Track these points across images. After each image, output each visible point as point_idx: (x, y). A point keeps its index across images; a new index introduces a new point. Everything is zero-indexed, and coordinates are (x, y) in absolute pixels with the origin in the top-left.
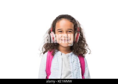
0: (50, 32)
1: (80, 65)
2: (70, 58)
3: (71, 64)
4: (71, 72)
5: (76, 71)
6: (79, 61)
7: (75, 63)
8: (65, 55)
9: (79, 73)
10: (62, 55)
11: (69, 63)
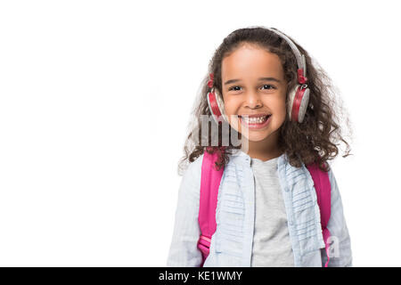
0: (207, 90)
1: (315, 197)
2: (280, 173)
3: (285, 195)
4: (286, 222)
5: (303, 219)
6: (311, 183)
7: (299, 188)
8: (263, 167)
9: (312, 223)
10: (253, 165)
11: (279, 192)
